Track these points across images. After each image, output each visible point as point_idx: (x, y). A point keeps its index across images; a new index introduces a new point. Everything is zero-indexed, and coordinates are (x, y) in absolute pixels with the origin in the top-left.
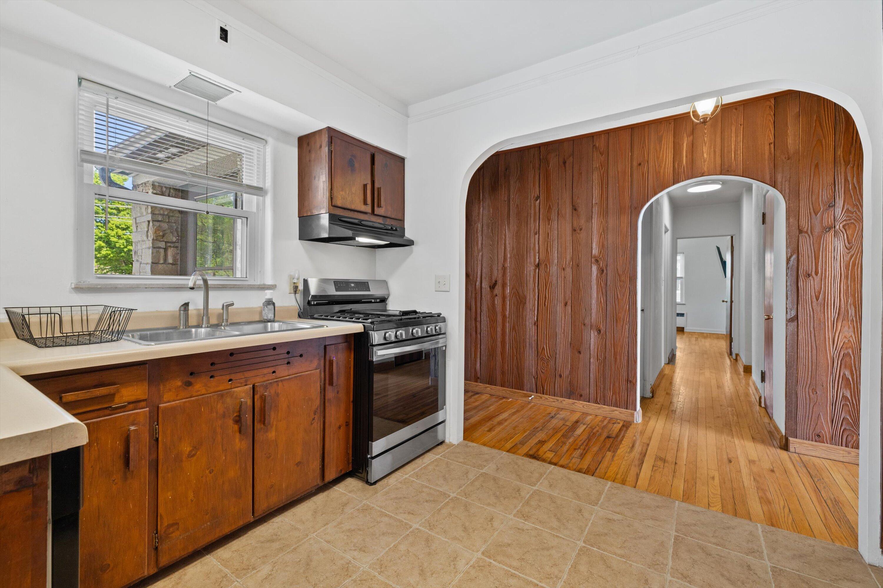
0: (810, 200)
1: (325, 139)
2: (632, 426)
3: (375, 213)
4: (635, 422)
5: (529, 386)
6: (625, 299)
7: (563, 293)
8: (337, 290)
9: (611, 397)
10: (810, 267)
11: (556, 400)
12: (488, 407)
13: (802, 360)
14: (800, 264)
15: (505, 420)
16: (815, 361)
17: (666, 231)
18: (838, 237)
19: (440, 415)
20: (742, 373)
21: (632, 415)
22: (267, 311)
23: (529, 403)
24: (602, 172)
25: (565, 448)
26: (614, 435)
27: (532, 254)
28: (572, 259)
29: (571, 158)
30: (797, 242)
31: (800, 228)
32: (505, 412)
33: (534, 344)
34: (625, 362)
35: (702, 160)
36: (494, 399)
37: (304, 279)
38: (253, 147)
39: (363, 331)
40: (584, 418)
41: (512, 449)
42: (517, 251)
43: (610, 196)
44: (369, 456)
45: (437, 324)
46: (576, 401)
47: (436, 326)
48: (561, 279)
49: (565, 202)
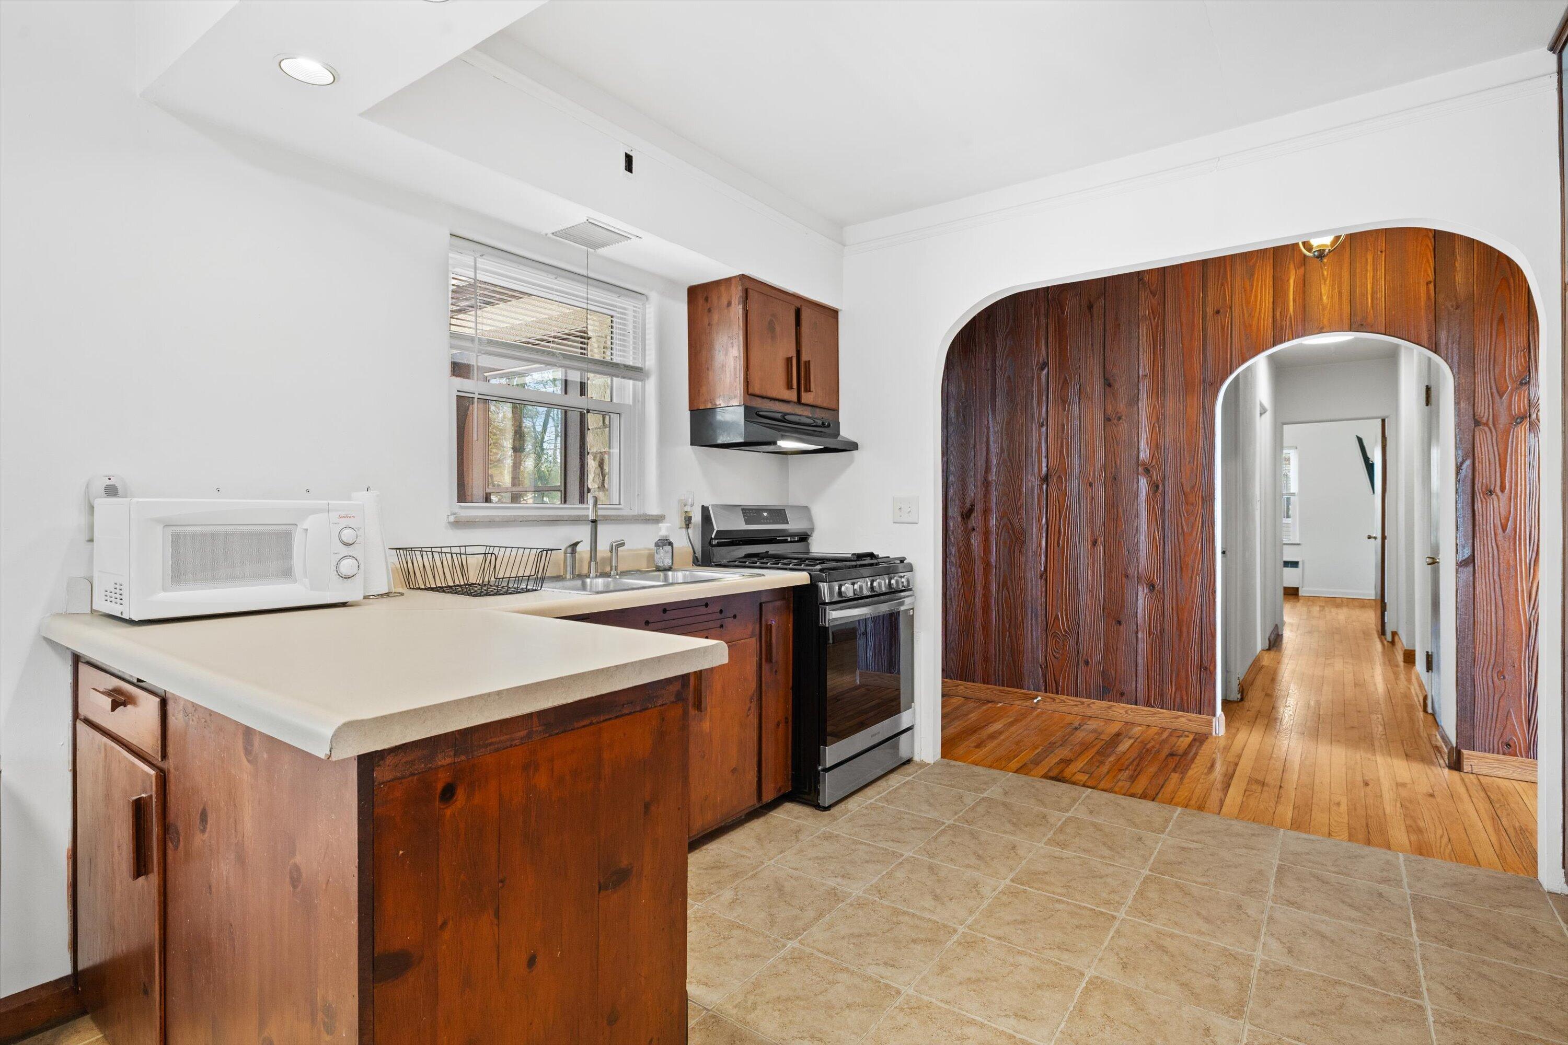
0: (1492, 372)
1: (736, 294)
2: (1209, 740)
3: (803, 401)
4: (1214, 734)
5: (1032, 681)
6: (1195, 533)
7: (1089, 525)
8: (747, 522)
9: (1173, 695)
10: (1493, 479)
11: (1079, 703)
12: (969, 714)
13: (1482, 627)
14: (1477, 475)
15: (1000, 732)
16: (1500, 627)
17: (1263, 411)
18: (1536, 432)
19: (905, 719)
20: (1402, 664)
21: (1210, 723)
22: (662, 554)
23: (1034, 708)
24: (1154, 324)
25: (1105, 769)
26: (1181, 752)
27: (1035, 459)
28: (1105, 467)
29: (1102, 300)
30: (1471, 439)
31: (1476, 417)
32: (995, 721)
33: (1040, 611)
34: (1196, 637)
35: (1320, 307)
36: (972, 705)
37: (703, 506)
38: (626, 306)
39: (809, 582)
40: (1129, 729)
41: (1022, 770)
42: (1009, 454)
43: (1168, 363)
44: (820, 768)
45: (902, 574)
46: (1114, 704)
47: (901, 577)
48: (1085, 501)
49: (1092, 372)
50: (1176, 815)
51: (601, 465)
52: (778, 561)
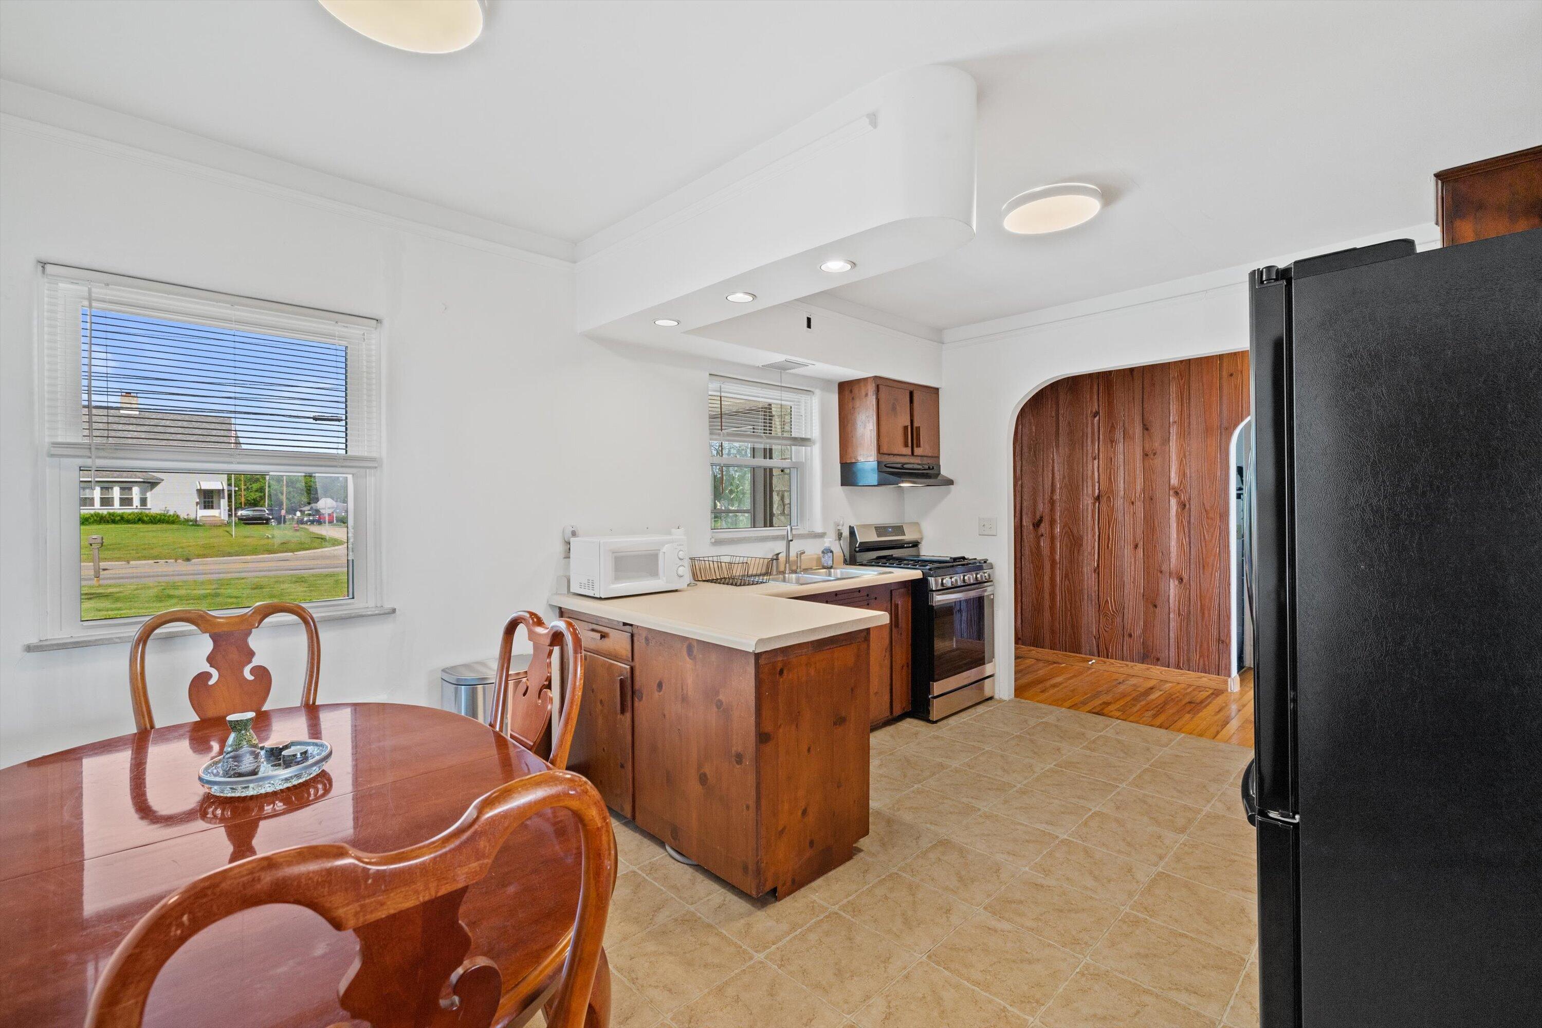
1: (871, 389)
2: (1224, 694)
3: (915, 454)
4: (1229, 691)
5: (1088, 648)
6: (1214, 540)
7: (1132, 533)
8: (879, 536)
9: (1198, 661)
11: (1124, 665)
12: (1037, 671)
15: (1060, 684)
19: (988, 669)
21: (1226, 682)
22: (826, 558)
23: (1089, 669)
24: (1181, 384)
25: (1135, 709)
26: (1198, 701)
27: (1090, 483)
28: (1144, 490)
32: (1057, 676)
33: (1094, 597)
34: (1215, 618)
36: (1041, 664)
37: (850, 526)
38: (803, 401)
39: (922, 577)
40: (1162, 685)
41: (1073, 707)
42: (1069, 481)
43: (1193, 412)
44: (930, 697)
45: (985, 571)
46: (1152, 666)
47: (984, 573)
48: (1129, 515)
49: (1133, 419)
50: (1179, 738)
51: (782, 499)
52: (900, 562)
